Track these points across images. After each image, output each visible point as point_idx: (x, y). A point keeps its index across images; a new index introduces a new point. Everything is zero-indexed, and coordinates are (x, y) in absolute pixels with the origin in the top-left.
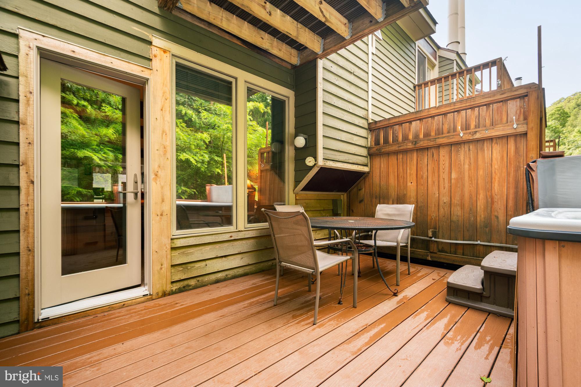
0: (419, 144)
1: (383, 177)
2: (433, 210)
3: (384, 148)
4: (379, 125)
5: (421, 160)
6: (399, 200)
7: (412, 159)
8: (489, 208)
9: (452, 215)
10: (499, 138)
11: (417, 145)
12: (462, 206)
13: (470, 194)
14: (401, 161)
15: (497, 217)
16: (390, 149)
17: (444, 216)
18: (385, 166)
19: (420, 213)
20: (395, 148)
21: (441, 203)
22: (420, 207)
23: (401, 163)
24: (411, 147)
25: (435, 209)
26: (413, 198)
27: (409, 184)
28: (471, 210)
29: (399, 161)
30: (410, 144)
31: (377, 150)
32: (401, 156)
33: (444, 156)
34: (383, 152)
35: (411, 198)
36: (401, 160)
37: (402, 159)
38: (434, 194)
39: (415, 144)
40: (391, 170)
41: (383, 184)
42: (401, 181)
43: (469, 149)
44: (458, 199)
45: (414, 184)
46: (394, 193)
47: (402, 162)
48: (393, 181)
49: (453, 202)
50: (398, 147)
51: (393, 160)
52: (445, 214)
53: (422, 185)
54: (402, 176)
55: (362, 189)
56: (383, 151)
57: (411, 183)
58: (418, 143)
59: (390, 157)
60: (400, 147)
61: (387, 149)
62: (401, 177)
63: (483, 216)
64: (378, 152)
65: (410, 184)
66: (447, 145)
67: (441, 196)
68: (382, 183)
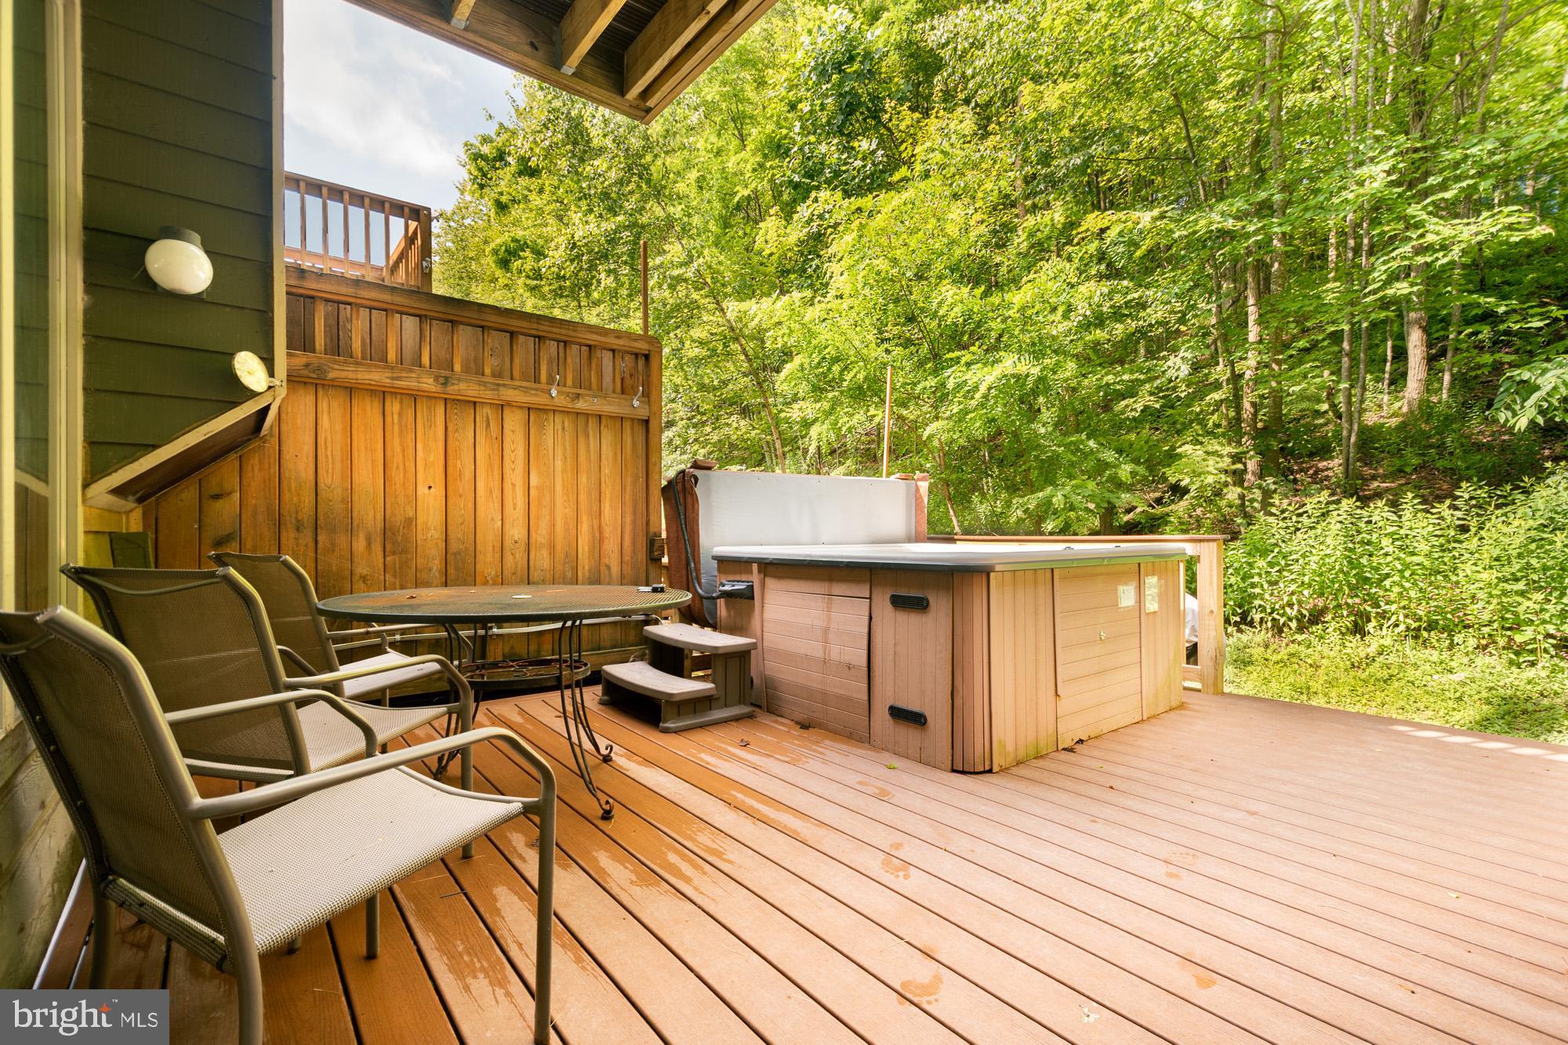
0: (456, 387)
1: (327, 462)
2: (489, 559)
3: (336, 367)
4: (314, 286)
5: (457, 430)
6: (388, 534)
7: (430, 424)
8: (597, 550)
9: (532, 569)
10: (611, 417)
11: (450, 389)
12: (552, 548)
13: (566, 523)
14: (396, 420)
15: (608, 567)
16: (360, 376)
17: (514, 573)
18: (338, 427)
19: (457, 569)
20: (378, 377)
21: (508, 543)
22: (455, 554)
23: (396, 428)
24: (433, 388)
25: (494, 557)
26: (435, 529)
27: (422, 490)
28: (567, 556)
29: (388, 419)
30: (431, 381)
31: (307, 365)
32: (396, 407)
33: (513, 431)
34: (333, 380)
35: (428, 529)
36: (396, 418)
37: (400, 415)
38: (492, 519)
39: (445, 384)
40: (359, 441)
41: (329, 481)
42: (397, 476)
43: (563, 428)
44: (544, 532)
45: (438, 491)
46: (371, 514)
47: (400, 426)
48: (367, 477)
49: (532, 540)
50: (393, 378)
51: (368, 412)
52: (516, 564)
53: (461, 496)
54: (401, 467)
55: (229, 494)
56: (331, 375)
57: (430, 487)
58: (453, 384)
59: (355, 402)
60: (398, 379)
61: (351, 375)
62: (398, 468)
63: (587, 567)
64: (314, 376)
65: (426, 490)
66: (521, 407)
67: (507, 527)
68: (325, 480)
